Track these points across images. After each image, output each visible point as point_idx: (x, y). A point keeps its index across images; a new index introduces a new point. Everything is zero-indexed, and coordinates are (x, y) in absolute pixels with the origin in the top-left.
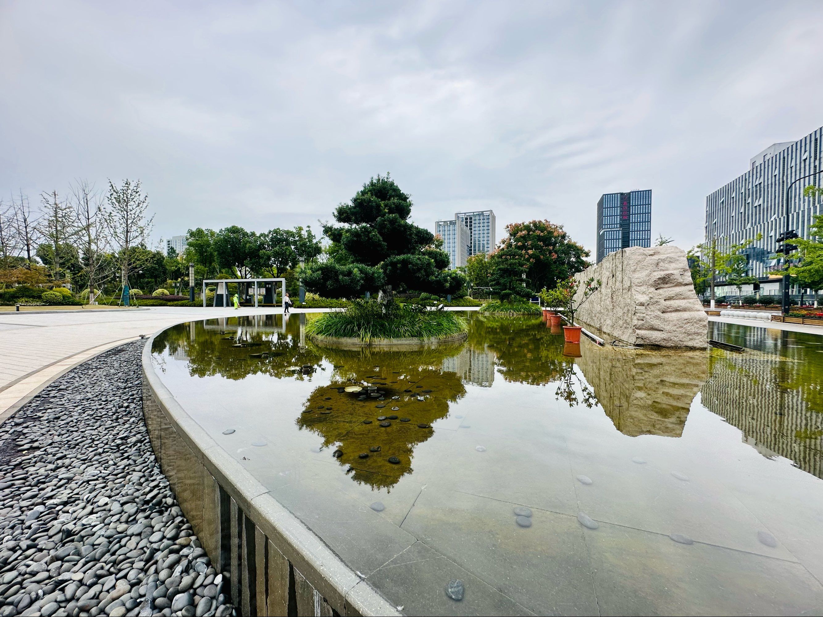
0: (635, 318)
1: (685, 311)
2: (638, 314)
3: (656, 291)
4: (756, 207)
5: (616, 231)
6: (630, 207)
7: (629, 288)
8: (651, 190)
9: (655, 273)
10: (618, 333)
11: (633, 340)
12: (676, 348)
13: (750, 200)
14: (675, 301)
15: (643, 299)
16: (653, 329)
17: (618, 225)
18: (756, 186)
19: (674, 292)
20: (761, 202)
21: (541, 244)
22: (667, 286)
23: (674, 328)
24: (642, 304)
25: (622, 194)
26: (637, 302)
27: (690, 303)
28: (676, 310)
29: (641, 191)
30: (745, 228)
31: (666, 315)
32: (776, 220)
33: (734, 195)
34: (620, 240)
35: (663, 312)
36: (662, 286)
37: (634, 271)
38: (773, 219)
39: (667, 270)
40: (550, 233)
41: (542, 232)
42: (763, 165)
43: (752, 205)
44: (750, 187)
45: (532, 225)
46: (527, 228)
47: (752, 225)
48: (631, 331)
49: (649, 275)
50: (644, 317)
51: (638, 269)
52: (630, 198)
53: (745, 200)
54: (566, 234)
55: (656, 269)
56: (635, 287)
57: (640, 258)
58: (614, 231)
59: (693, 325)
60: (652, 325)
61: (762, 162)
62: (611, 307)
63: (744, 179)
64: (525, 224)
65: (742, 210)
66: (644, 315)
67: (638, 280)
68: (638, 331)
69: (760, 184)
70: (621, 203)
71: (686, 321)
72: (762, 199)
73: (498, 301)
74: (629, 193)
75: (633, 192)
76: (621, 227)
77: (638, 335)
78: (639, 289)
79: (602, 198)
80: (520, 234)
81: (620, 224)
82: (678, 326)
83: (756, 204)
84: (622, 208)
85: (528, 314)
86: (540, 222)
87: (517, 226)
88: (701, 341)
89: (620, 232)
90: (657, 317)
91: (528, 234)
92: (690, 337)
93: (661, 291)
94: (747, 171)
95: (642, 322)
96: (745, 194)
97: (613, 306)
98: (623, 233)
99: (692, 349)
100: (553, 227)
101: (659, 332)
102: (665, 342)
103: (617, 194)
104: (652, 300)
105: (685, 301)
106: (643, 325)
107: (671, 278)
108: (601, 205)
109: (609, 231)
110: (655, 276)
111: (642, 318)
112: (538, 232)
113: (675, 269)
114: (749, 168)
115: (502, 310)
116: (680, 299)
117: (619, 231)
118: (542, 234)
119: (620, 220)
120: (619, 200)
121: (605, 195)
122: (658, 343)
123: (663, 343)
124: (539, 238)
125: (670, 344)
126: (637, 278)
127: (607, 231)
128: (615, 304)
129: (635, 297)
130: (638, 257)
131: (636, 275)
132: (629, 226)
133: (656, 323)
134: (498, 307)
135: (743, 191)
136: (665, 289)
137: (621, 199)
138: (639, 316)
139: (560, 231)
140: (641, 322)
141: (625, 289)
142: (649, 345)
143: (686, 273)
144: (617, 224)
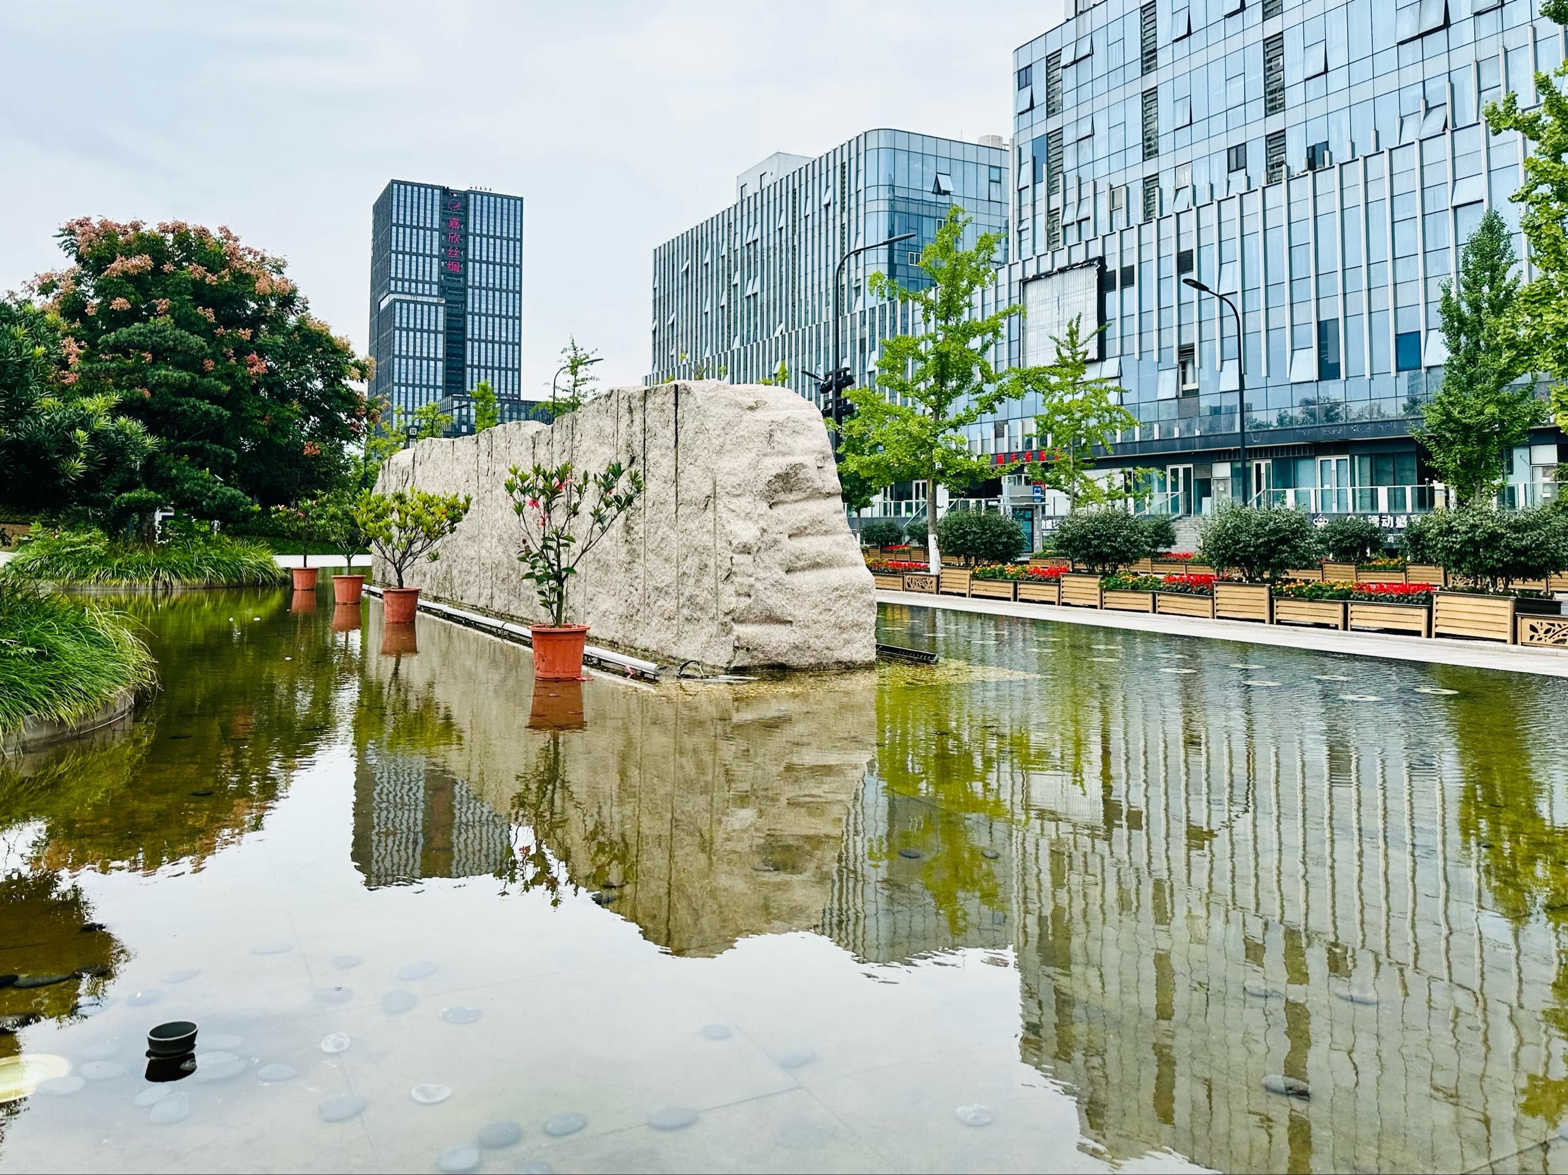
0: (730, 589)
1: (831, 566)
2: (739, 579)
3: (771, 512)
4: (748, 297)
5: (430, 304)
6: (466, 237)
7: (710, 499)
8: (521, 199)
9: (768, 462)
10: (659, 636)
11: (721, 655)
12: (818, 670)
13: (737, 280)
14: (810, 539)
15: (746, 532)
16: (772, 619)
17: (435, 287)
18: (748, 245)
19: (805, 515)
20: (757, 288)
21: (209, 314)
22: (792, 497)
23: (814, 614)
24: (746, 550)
25: (445, 192)
26: (735, 543)
27: (838, 544)
28: (816, 565)
29: (496, 196)
30: (729, 347)
31: (797, 578)
32: (783, 337)
33: (707, 259)
34: (440, 337)
35: (788, 572)
36: (782, 496)
37: (720, 452)
38: (777, 333)
39: (790, 453)
40: (243, 278)
41: (211, 270)
42: (759, 197)
43: (742, 293)
44: (738, 246)
45: (170, 237)
46: (152, 245)
47: (742, 343)
48: (714, 628)
49: (754, 466)
50: (751, 586)
51: (728, 447)
52: (466, 208)
53: (729, 276)
54: (294, 291)
55: (769, 450)
56: (726, 499)
57: (731, 413)
58: (422, 303)
59: (849, 604)
60: (770, 610)
61: (758, 190)
62: (623, 556)
63: (725, 222)
64: (145, 230)
65: (724, 302)
66: (752, 580)
67: (732, 478)
68: (739, 629)
69: (755, 241)
70: (442, 220)
71: (836, 593)
72: (758, 279)
73: (97, 532)
74: (466, 194)
75: (475, 193)
76: (442, 292)
77: (738, 639)
78: (735, 503)
79: (389, 189)
80: (119, 265)
81: (440, 283)
82: (822, 607)
83: (749, 292)
84: (447, 235)
85: (229, 587)
86: (203, 233)
87: (108, 232)
88: (863, 649)
89: (441, 309)
90: (777, 585)
91: (157, 270)
92: (845, 636)
93: (778, 510)
94: (731, 205)
95: (749, 601)
96: (729, 261)
97: (631, 552)
98: (448, 315)
99: (849, 668)
100: (249, 258)
101: (782, 627)
102: (798, 654)
103: (433, 187)
104: (766, 538)
105: (828, 540)
106: (749, 609)
107: (801, 476)
108: (383, 209)
109: (408, 302)
110: (767, 468)
111: (746, 590)
112: (194, 271)
113: (807, 452)
114: (735, 199)
115: (119, 573)
116: (818, 533)
117: (437, 305)
118: (211, 279)
119: (441, 271)
120: (437, 208)
121: (399, 183)
122: (781, 660)
123: (794, 660)
124: (201, 293)
125: (808, 660)
126: (728, 474)
127: (401, 301)
128: (641, 549)
129: (728, 528)
130: (724, 411)
131: (727, 463)
132: (466, 295)
133: (776, 601)
134: (99, 560)
135: (725, 252)
136: (788, 507)
137: (444, 207)
138: (741, 585)
139: (275, 277)
140: (745, 602)
141: (690, 503)
142: (762, 667)
143: (827, 465)
144: (431, 283)
